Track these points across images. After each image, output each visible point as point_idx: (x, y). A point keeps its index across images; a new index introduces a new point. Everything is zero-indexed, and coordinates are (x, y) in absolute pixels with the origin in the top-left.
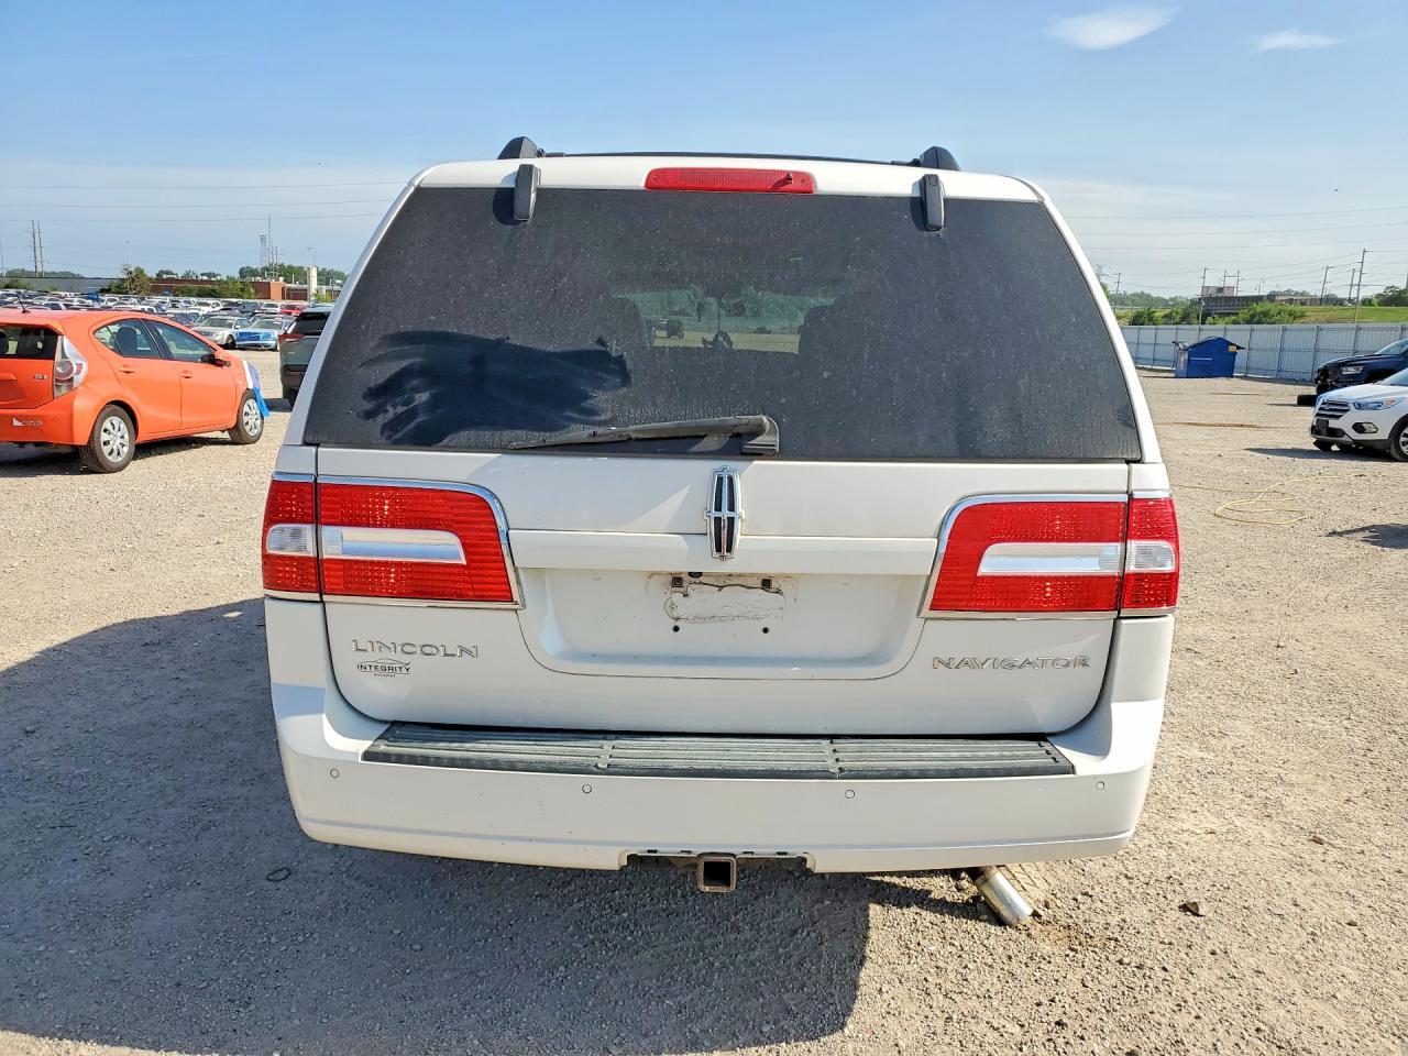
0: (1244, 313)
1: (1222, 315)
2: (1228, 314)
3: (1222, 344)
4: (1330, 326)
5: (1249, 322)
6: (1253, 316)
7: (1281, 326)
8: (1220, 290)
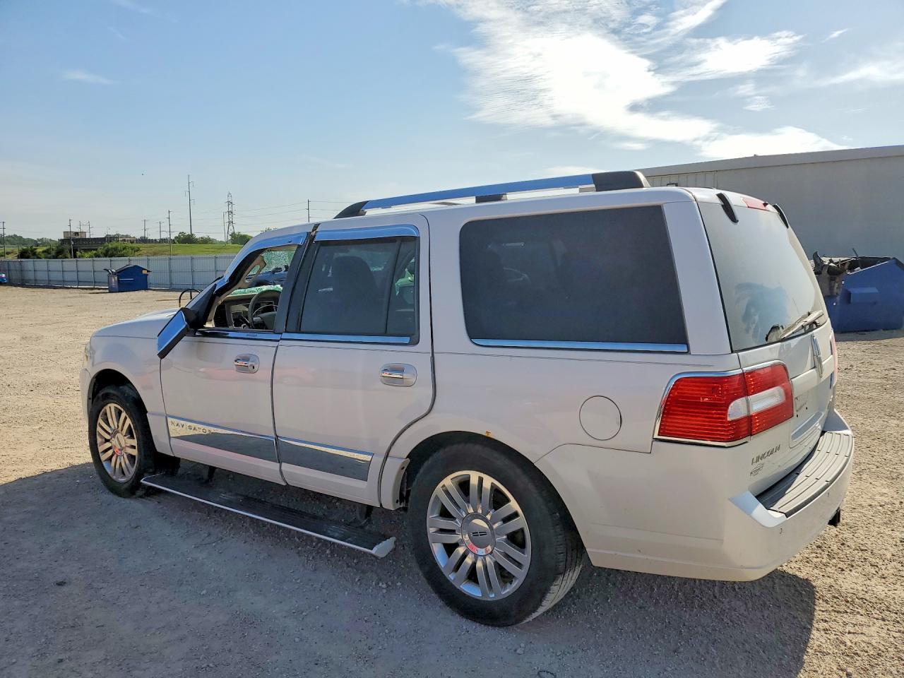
0: (101, 250)
1: (86, 250)
2: (91, 250)
3: (138, 269)
4: (155, 257)
5: (106, 255)
6: (107, 251)
7: (127, 258)
8: (77, 233)
